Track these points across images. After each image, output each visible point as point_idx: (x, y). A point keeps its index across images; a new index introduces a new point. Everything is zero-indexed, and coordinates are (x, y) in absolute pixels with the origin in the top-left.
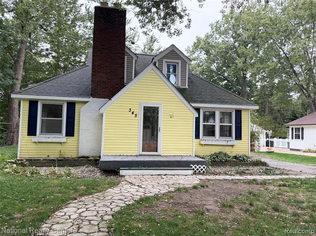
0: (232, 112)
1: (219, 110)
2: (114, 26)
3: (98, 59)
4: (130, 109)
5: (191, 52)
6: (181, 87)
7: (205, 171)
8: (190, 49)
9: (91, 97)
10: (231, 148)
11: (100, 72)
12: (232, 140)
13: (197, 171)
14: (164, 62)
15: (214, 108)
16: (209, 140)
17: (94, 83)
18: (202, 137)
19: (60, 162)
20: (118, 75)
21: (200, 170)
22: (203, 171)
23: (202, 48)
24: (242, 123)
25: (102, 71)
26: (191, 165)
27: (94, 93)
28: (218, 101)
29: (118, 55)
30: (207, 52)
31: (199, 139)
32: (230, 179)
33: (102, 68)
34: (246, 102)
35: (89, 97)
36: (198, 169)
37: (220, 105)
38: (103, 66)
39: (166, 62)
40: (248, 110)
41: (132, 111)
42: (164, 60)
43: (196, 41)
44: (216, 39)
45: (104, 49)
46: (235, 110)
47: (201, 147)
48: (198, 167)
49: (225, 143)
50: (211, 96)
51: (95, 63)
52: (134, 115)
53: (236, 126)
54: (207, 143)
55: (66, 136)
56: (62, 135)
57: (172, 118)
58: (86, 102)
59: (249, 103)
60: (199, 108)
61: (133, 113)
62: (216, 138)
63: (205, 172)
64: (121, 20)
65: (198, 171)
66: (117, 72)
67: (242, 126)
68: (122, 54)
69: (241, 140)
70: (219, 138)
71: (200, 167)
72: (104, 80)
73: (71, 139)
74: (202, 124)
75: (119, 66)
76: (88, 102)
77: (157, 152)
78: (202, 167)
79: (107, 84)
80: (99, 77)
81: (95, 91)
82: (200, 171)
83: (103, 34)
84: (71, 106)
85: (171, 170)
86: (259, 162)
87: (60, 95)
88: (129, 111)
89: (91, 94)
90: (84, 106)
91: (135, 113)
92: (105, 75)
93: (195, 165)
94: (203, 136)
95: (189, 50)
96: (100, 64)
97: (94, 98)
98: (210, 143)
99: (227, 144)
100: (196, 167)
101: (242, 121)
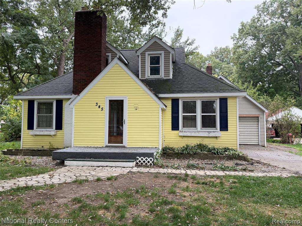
0: (216, 100)
1: (201, 100)
2: (92, 27)
3: (78, 60)
4: (97, 103)
5: (237, 39)
6: (165, 78)
7: (152, 163)
8: (237, 36)
9: (73, 94)
10: (215, 140)
11: (80, 71)
12: (216, 131)
13: (143, 163)
14: (147, 55)
15: (194, 97)
16: (189, 132)
17: (76, 81)
18: (182, 129)
19: (39, 152)
20: (96, 72)
21: (146, 162)
22: (150, 163)
23: (248, 34)
24: (228, 113)
25: (82, 70)
26: (137, 157)
27: (76, 90)
28: (199, 90)
29: (96, 53)
30: (255, 37)
31: (179, 130)
32: (163, 172)
33: (82, 67)
34: (232, 89)
35: (71, 94)
36: (144, 162)
37: (199, 94)
38: (82, 65)
39: (149, 54)
40: (235, 97)
41: (98, 105)
42: (147, 53)
43: (241, 27)
44: (264, 21)
45: (83, 49)
46: (220, 98)
47: (181, 139)
48: (144, 159)
49: (206, 135)
50: (193, 85)
51: (76, 63)
52: (100, 109)
53: (221, 116)
54: (185, 134)
55: (56, 129)
56: (53, 129)
57: (137, 110)
58: (69, 99)
59: (236, 90)
60: (178, 98)
61: (99, 107)
62: (197, 129)
63: (152, 165)
64: (98, 21)
65: (145, 163)
66: (94, 69)
67: (228, 115)
68: (99, 52)
69: (227, 131)
70: (201, 129)
71: (146, 159)
72: (84, 78)
73: (59, 132)
74: (182, 115)
75: (96, 63)
76: (71, 98)
77: (122, 144)
78: (149, 160)
79: (86, 81)
80: (79, 75)
81: (76, 88)
82: (146, 164)
83: (83, 36)
84: (60, 103)
85: (112, 161)
86: (235, 156)
87: (48, 94)
88: (96, 105)
89: (73, 91)
90: (68, 102)
91: (101, 107)
92: (85, 72)
93: (141, 158)
94: (183, 127)
95: (236, 38)
96: (80, 64)
97: (75, 94)
98: (189, 134)
99: (208, 136)
100: (142, 159)
101: (228, 110)
